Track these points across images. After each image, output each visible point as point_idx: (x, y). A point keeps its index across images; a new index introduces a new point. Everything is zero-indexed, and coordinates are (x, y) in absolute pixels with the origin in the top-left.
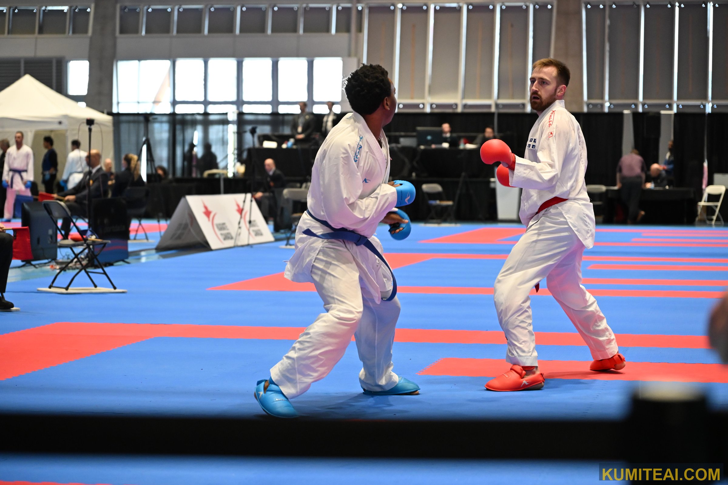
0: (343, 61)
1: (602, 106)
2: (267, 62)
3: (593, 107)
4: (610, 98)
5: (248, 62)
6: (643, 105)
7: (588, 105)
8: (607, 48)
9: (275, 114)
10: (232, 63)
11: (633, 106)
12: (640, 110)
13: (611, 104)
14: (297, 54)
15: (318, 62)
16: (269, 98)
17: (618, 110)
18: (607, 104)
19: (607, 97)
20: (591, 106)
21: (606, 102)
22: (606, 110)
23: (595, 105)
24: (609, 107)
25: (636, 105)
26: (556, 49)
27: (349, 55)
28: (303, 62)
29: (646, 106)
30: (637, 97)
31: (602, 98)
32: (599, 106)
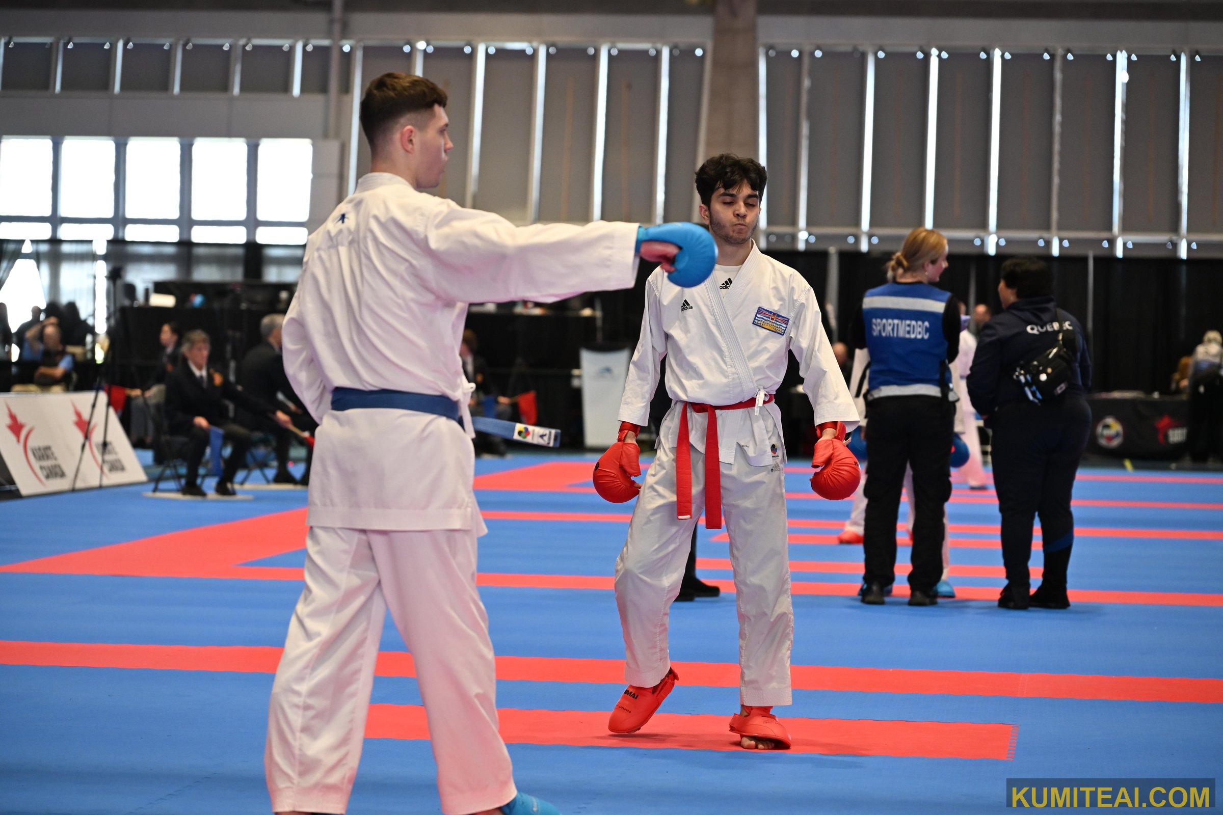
0: (313, 145)
1: (794, 238)
2: (172, 145)
3: (776, 241)
4: (810, 223)
5: (136, 146)
6: (870, 237)
7: (768, 235)
8: (805, 130)
9: (185, 244)
10: (105, 146)
11: (851, 240)
12: (864, 247)
13: (810, 234)
14: (228, 133)
15: (267, 146)
16: (175, 215)
17: (821, 247)
18: (803, 236)
19: (802, 221)
20: (773, 239)
21: (799, 231)
22: (801, 246)
23: (780, 237)
24: (807, 241)
25: (857, 239)
26: (710, 131)
27: (326, 136)
28: (238, 147)
29: (875, 240)
30: (857, 222)
31: (794, 222)
32: (788, 239)
